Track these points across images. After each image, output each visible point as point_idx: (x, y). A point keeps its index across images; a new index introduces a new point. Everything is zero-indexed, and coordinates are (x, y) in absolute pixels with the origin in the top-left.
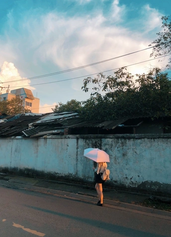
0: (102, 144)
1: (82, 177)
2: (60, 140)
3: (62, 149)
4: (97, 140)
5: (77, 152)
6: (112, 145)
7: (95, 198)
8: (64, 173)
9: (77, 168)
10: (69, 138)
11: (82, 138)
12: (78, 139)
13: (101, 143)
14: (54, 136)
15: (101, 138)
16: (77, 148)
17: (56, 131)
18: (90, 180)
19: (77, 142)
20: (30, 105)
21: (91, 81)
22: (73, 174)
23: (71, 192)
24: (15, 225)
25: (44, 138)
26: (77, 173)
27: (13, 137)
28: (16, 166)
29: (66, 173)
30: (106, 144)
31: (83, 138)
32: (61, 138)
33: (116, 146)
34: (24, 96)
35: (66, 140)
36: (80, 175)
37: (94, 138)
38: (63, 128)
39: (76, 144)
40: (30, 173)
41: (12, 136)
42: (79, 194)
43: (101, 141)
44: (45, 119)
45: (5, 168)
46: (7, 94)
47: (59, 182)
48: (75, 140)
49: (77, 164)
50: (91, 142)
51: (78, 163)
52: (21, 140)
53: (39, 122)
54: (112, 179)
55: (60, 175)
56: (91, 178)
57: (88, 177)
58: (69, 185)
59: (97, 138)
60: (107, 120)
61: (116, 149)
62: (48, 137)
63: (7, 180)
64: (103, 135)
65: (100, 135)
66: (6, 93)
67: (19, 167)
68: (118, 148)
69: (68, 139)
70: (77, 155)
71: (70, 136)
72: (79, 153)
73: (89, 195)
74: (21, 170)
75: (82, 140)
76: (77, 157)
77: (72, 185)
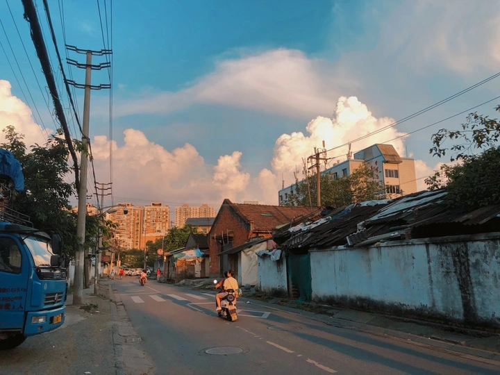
0: (469, 252)
1: (444, 312)
2: (400, 249)
3: (406, 264)
4: (459, 246)
5: (430, 268)
6: (486, 253)
7: (458, 345)
8: (413, 304)
9: (433, 296)
10: (413, 244)
11: (433, 243)
12: (427, 245)
13: (467, 250)
14: (390, 243)
15: (465, 241)
16: (429, 262)
17: (396, 233)
18: (457, 317)
19: (428, 251)
20: (395, 174)
21: (448, 134)
22: (429, 306)
23: (421, 335)
24: (309, 361)
25: (377, 247)
26: (434, 305)
27: (333, 248)
28: (344, 294)
29: (418, 305)
30: (475, 252)
31: (436, 243)
32: (402, 245)
33: (493, 255)
34: (380, 159)
35: (409, 247)
36: (440, 308)
37: (454, 242)
38: (404, 228)
39: (426, 255)
40: (364, 304)
41: (332, 245)
42: (433, 338)
43: (466, 246)
44: (386, 212)
45: (330, 296)
46: (348, 161)
47: (405, 319)
48: (423, 248)
49: (432, 289)
50: (449, 249)
51: (434, 286)
52: (345, 251)
53: (375, 218)
54: (493, 315)
55: (408, 308)
56: (458, 312)
57: (454, 312)
58: (422, 325)
59: (458, 241)
60: (483, 206)
61: (494, 259)
62: (382, 245)
63: (332, 315)
64: (468, 236)
65: (462, 236)
66: (346, 159)
67: (348, 295)
68: (497, 258)
69: (412, 247)
70: (430, 274)
71: (415, 241)
72: (432, 269)
73: (449, 341)
74: (351, 300)
75: (435, 246)
76: (430, 277)
77: (424, 325)
